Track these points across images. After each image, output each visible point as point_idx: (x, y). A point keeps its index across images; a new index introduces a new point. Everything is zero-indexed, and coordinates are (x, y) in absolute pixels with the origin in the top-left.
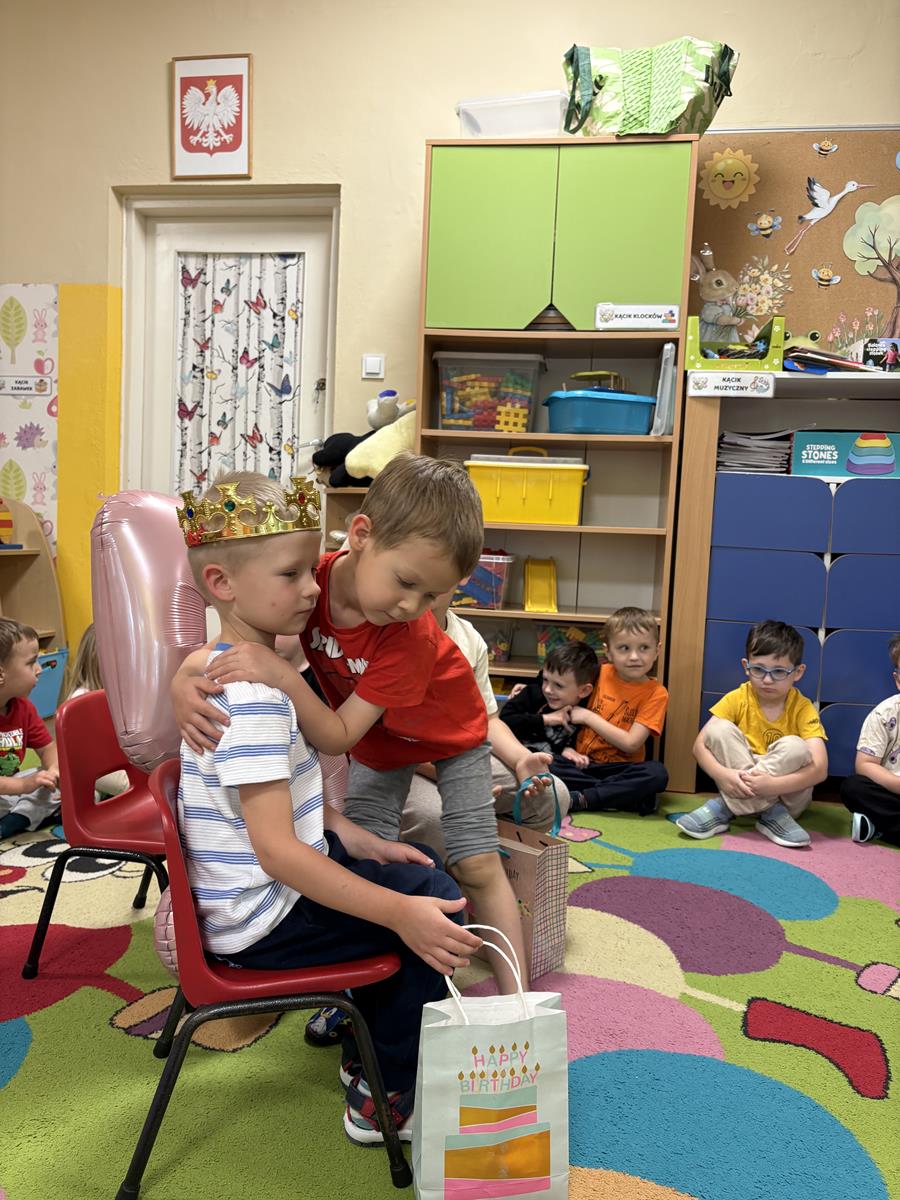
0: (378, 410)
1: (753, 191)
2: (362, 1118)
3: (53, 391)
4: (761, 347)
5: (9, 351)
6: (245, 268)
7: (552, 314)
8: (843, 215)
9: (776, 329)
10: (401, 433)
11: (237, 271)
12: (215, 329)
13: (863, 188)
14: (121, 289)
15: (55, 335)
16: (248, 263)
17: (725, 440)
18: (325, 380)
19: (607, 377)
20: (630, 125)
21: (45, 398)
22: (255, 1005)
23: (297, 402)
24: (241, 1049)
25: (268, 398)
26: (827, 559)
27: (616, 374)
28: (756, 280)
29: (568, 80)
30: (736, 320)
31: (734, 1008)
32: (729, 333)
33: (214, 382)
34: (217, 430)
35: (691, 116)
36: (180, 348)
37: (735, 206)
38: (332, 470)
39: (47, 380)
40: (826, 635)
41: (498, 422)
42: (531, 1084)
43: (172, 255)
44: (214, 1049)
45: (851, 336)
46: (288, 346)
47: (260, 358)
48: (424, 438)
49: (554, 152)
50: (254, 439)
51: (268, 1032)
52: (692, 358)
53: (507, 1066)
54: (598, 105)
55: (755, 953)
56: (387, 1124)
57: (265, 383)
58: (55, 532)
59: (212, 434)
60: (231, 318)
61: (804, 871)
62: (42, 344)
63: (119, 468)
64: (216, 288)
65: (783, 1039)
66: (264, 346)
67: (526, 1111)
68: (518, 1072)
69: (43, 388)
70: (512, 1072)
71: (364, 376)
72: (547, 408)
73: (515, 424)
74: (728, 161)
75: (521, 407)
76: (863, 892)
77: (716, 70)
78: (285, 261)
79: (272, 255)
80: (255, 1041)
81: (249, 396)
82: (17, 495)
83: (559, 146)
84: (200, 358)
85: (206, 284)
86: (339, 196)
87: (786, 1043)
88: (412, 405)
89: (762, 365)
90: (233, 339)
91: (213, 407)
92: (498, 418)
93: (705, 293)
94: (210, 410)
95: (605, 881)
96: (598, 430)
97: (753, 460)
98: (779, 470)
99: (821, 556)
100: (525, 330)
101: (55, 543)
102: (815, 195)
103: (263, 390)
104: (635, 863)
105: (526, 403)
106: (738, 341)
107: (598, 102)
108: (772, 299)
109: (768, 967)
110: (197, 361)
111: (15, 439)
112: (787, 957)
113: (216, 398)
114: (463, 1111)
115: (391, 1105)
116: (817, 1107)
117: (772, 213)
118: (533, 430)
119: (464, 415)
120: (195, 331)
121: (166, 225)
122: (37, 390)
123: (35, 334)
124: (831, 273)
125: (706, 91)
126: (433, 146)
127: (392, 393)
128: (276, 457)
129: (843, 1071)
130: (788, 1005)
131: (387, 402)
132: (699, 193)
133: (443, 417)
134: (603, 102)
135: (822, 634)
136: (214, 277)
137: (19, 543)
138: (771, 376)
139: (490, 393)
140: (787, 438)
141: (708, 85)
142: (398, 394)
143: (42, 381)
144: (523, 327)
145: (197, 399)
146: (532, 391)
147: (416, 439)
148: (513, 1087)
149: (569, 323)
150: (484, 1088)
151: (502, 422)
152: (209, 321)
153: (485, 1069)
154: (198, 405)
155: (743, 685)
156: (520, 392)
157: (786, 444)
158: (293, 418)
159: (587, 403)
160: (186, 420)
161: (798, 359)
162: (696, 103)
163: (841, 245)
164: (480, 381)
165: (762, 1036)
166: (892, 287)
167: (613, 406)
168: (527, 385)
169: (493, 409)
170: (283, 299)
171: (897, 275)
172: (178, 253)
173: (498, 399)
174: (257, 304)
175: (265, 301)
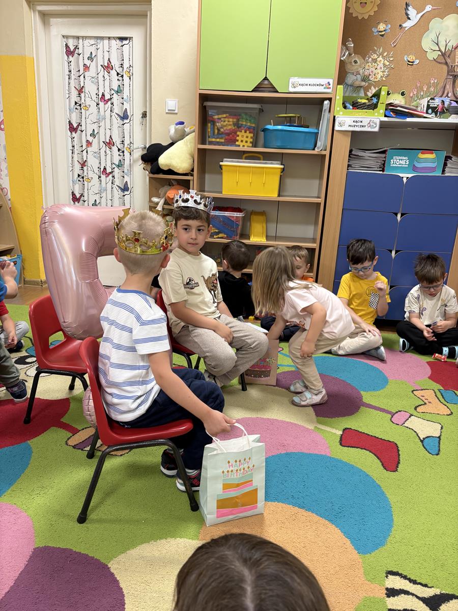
0: (175, 132)
1: (376, 9)
3: (1, 117)
4: (375, 100)
6: (100, 46)
7: (266, 82)
8: (423, 26)
9: (383, 93)
10: (187, 145)
11: (96, 47)
12: (85, 81)
13: (435, 9)
14: (33, 57)
16: (102, 43)
17: (353, 153)
18: (146, 112)
19: (295, 117)
23: (132, 124)
24: (124, 454)
25: (117, 122)
26: (399, 216)
27: (299, 115)
28: (375, 61)
31: (337, 433)
32: (359, 91)
36: (68, 92)
37: (366, 18)
38: (152, 164)
40: (395, 253)
43: (60, 37)
44: (112, 455)
45: (422, 94)
46: (126, 92)
48: (199, 149)
50: (110, 144)
52: (338, 109)
55: (349, 407)
58: (9, 194)
59: (88, 141)
60: (94, 75)
61: (375, 367)
63: (40, 159)
64: (85, 57)
65: (356, 446)
71: (167, 111)
72: (263, 132)
75: (250, 133)
76: (400, 377)
78: (122, 42)
79: (114, 38)
80: (130, 452)
81: (106, 120)
84: (79, 98)
85: (79, 55)
86: (151, 5)
87: (357, 448)
88: (192, 130)
89: (374, 114)
90: (96, 87)
91: (88, 126)
92: (237, 138)
93: (348, 67)
94: (86, 128)
96: (289, 147)
97: (366, 163)
98: (379, 169)
99: (396, 214)
100: (252, 91)
102: (409, 12)
103: (113, 117)
105: (252, 130)
106: (363, 96)
108: (383, 72)
109: (353, 414)
110: (77, 100)
112: (363, 409)
113: (88, 121)
114: (224, 485)
116: (368, 475)
117: (386, 22)
118: (255, 147)
119: (220, 136)
120: (75, 83)
121: (55, 19)
124: (414, 58)
127: (182, 123)
128: (121, 154)
129: (380, 460)
130: (361, 431)
131: (180, 128)
132: (347, 9)
133: (209, 137)
135: (393, 252)
136: (83, 50)
138: (378, 119)
139: (233, 124)
140: (384, 152)
142: (185, 124)
144: (250, 90)
146: (255, 124)
147: (194, 149)
148: (244, 474)
149: (275, 89)
150: (232, 476)
151: (240, 141)
152: (82, 77)
153: (233, 469)
154: (79, 125)
156: (249, 124)
157: (383, 155)
158: (130, 133)
159: (284, 132)
160: (74, 133)
161: (393, 111)
163: (421, 42)
164: (228, 118)
165: (347, 445)
166: (445, 67)
167: (297, 134)
168: (252, 121)
169: (235, 133)
170: (122, 64)
171: (449, 61)
172: (63, 36)
173: (238, 128)
174: (108, 67)
175: (112, 66)
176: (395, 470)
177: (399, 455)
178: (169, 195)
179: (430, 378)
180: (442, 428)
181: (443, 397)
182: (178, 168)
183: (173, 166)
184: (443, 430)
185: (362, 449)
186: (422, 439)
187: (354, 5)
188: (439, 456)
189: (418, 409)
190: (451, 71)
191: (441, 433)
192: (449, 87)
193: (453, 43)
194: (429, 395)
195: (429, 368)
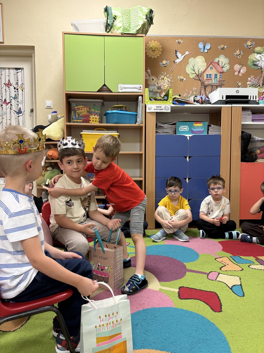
0: (51, 118)
1: (161, 53)
2: (62, 347)
4: (166, 98)
7: (105, 87)
8: (185, 61)
9: (170, 92)
10: (59, 124)
11: (1, 73)
13: (190, 53)
16: (4, 71)
17: (158, 125)
18: (33, 109)
19: (122, 107)
20: (125, 31)
22: (21, 315)
23: (24, 116)
24: (16, 330)
25: (14, 115)
26: (188, 158)
27: (125, 106)
28: (163, 79)
29: (105, 17)
30: (158, 91)
31: (175, 291)
32: (156, 94)
35: (142, 29)
37: (156, 57)
40: (188, 180)
41: (90, 121)
42: (119, 326)
44: (6, 331)
45: (190, 95)
46: (20, 98)
47: (10, 102)
48: (67, 125)
49: (103, 37)
51: (26, 322)
52: (147, 101)
53: (111, 320)
54: (115, 24)
55: (179, 273)
56: (71, 348)
57: (13, 110)
61: (189, 248)
65: (190, 298)
66: (11, 98)
67: (117, 335)
68: (115, 322)
70: (113, 322)
71: (46, 107)
72: (105, 116)
74: (153, 44)
75: (97, 116)
76: (205, 252)
77: (149, 16)
78: (17, 71)
79: (12, 68)
80: (21, 326)
81: (7, 114)
83: (104, 36)
86: (34, 50)
87: (191, 299)
88: (62, 116)
89: (167, 103)
92: (90, 119)
93: (149, 82)
95: (133, 258)
96: (121, 123)
97: (166, 131)
98: (173, 133)
99: (186, 157)
100: (97, 92)
102: (177, 55)
103: (12, 113)
105: (99, 114)
106: (159, 96)
107: (115, 23)
108: (168, 84)
109: (183, 277)
112: (188, 273)
114: (97, 338)
115: (72, 341)
117: (166, 60)
118: (101, 123)
119: (79, 119)
124: (183, 78)
125: (146, 22)
126: (65, 34)
127: (56, 112)
129: (209, 305)
130: (190, 287)
131: (54, 115)
132: (146, 53)
133: (73, 119)
134: (116, 24)
135: (187, 180)
138: (170, 106)
139: (87, 112)
140: (175, 124)
141: (147, 20)
146: (100, 111)
147: (64, 126)
148: (113, 327)
149: (111, 90)
150: (104, 329)
151: (92, 120)
153: (104, 323)
155: (166, 196)
156: (96, 111)
157: (174, 126)
158: (23, 121)
159: (117, 114)
161: (177, 101)
162: (144, 25)
163: (185, 69)
164: (84, 108)
165: (184, 298)
166: (199, 82)
167: (125, 115)
168: (98, 109)
169: (89, 116)
170: (17, 83)
171: (201, 79)
173: (90, 113)
174: (8, 84)
175: (11, 84)
176: (221, 311)
177: (220, 300)
178: (49, 154)
179: (223, 250)
180: (240, 279)
181: (234, 261)
182: (54, 137)
183: (51, 136)
184: (241, 280)
185: (194, 299)
186: (231, 288)
187: (149, 51)
188: (244, 297)
189: (222, 269)
190: (203, 83)
191: (241, 282)
192: (203, 92)
193: (202, 70)
194: (226, 260)
195: (221, 245)
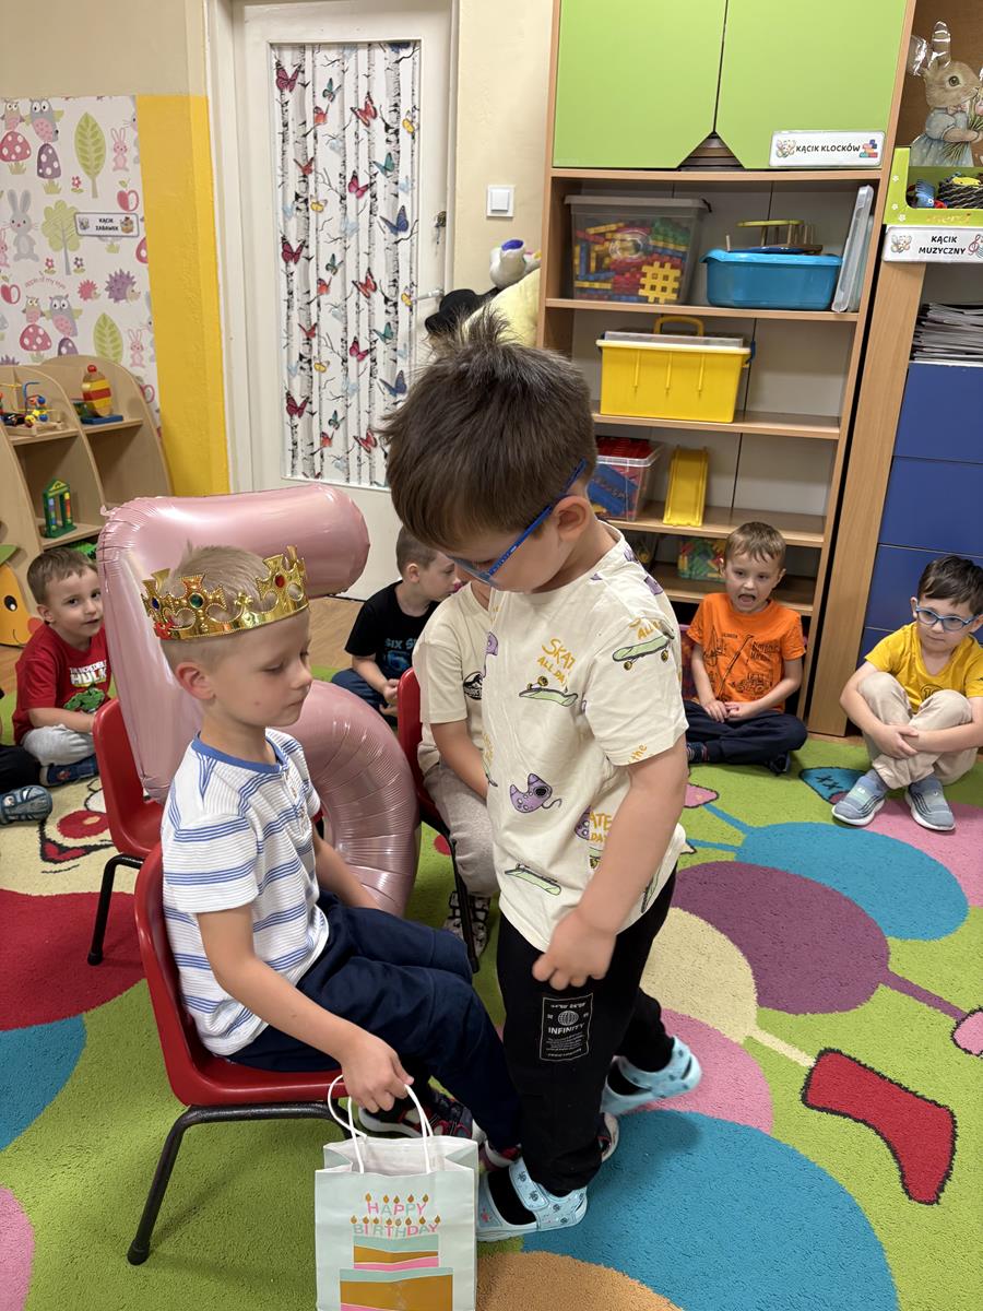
0: (501, 265)
3: (140, 231)
5: (90, 181)
6: (350, 64)
7: (715, 144)
10: (526, 298)
11: (341, 67)
12: (318, 146)
14: (207, 97)
15: (136, 160)
16: (354, 56)
18: (445, 214)
21: (133, 239)
25: (383, 236)
27: (796, 223)
30: (972, 135)
31: (800, 1062)
32: (959, 154)
33: (320, 215)
34: (326, 276)
36: (280, 172)
39: (132, 218)
43: (264, 47)
46: (404, 169)
47: (372, 184)
48: (549, 310)
50: (367, 286)
52: (895, 207)
55: (847, 984)
57: (378, 218)
58: (157, 399)
59: (320, 281)
60: (336, 131)
61: (940, 865)
62: (124, 172)
63: (220, 325)
64: (316, 90)
65: (844, 1110)
66: (375, 169)
69: (129, 227)
71: (489, 214)
72: (705, 265)
73: (664, 289)
75: (673, 267)
78: (398, 53)
79: (381, 44)
81: (360, 232)
82: (114, 356)
84: (303, 185)
85: (305, 86)
87: (845, 1115)
88: (538, 260)
90: (339, 160)
91: (321, 248)
92: (643, 281)
93: (934, 96)
94: (317, 251)
95: (706, 866)
96: (764, 304)
100: (679, 169)
101: (158, 411)
103: (376, 226)
104: (745, 842)
105: (678, 261)
109: (855, 1006)
110: (300, 188)
111: (106, 289)
112: (884, 993)
113: (323, 236)
116: (855, 1208)
118: (685, 304)
119: (602, 276)
120: (295, 149)
121: (254, 7)
122: (123, 230)
123: (115, 160)
128: (392, 309)
129: (899, 1162)
130: (863, 1063)
131: (511, 256)
133: (578, 278)
136: (314, 75)
137: (121, 414)
139: (635, 246)
142: (524, 246)
143: (127, 219)
144: (675, 167)
145: (302, 237)
146: (687, 245)
147: (540, 309)
151: (648, 287)
152: (310, 136)
154: (304, 244)
156: (671, 246)
158: (411, 262)
160: (291, 263)
164: (622, 233)
168: (680, 238)
169: (638, 266)
170: (396, 105)
172: (271, 45)
173: (646, 256)
174: (366, 112)
175: (375, 109)
176: (932, 1200)
185: (857, 1120)
